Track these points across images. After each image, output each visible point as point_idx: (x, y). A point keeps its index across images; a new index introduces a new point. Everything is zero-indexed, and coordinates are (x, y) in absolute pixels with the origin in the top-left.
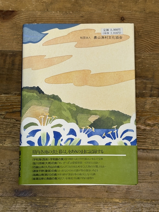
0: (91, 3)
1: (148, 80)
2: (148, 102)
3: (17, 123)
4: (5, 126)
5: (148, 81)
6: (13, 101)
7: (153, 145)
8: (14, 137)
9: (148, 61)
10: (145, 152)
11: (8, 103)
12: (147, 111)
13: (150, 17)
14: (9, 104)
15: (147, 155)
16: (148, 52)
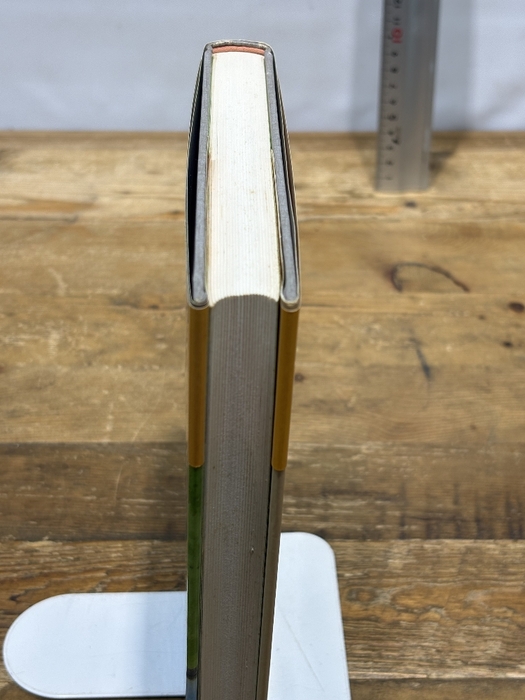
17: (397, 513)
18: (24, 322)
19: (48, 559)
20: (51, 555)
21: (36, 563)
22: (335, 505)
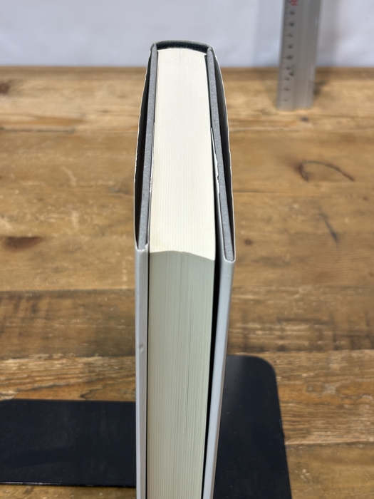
17: (330, 333)
18: (52, 205)
19: (101, 369)
20: (102, 366)
21: (93, 372)
22: (288, 328)
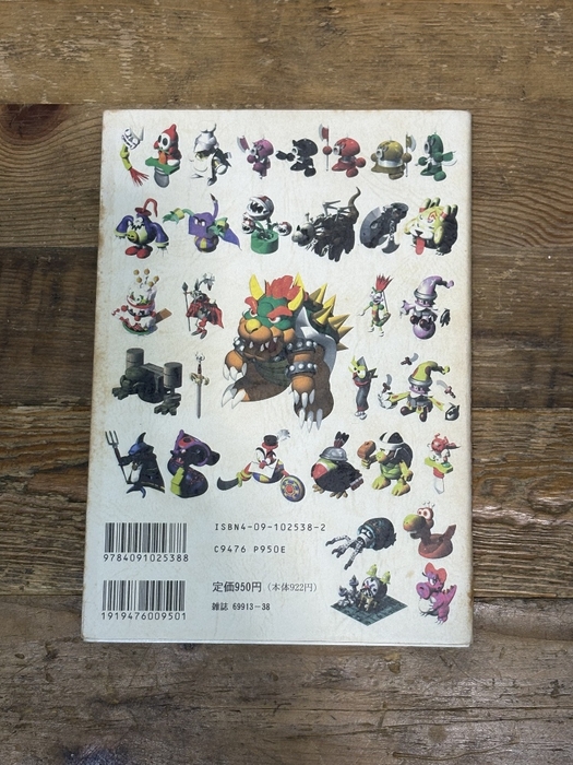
0: (330, 70)
1: (539, 344)
2: (540, 425)
3: (71, 509)
4: (29, 522)
5: (539, 349)
6: (56, 430)
7: (560, 583)
8: (60, 561)
9: (538, 276)
10: (531, 609)
11: (39, 438)
12: (537, 458)
13: (542, 116)
14: (44, 442)
15: (539, 618)
16: (537, 243)
